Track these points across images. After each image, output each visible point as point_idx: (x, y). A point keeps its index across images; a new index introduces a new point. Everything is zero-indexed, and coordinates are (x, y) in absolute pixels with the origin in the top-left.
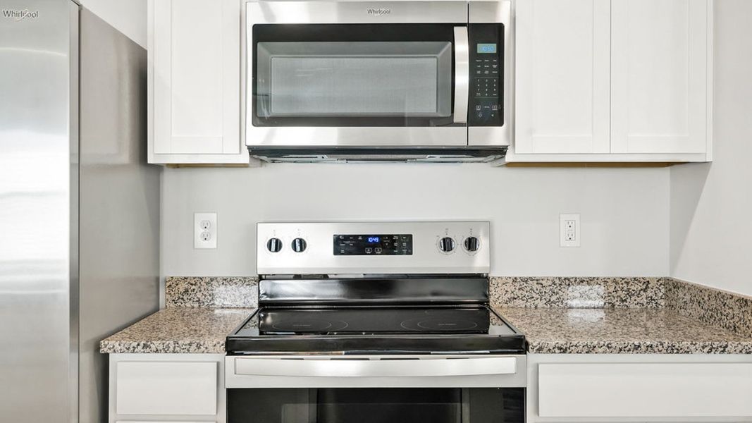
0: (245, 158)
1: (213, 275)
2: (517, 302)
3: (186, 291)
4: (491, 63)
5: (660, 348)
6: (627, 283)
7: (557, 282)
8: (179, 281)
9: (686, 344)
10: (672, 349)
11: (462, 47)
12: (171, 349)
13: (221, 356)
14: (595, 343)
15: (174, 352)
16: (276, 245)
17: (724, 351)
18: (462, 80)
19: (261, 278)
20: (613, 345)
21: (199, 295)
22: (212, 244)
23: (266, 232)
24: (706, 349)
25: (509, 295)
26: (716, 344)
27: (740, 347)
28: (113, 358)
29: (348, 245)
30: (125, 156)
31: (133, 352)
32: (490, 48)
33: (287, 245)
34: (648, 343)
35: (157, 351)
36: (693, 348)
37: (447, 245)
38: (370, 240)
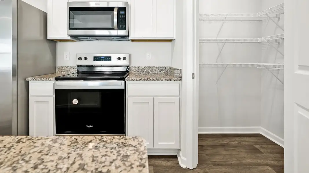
0: (69, 38)
1: (68, 66)
2: (136, 72)
3: (62, 69)
4: (123, 16)
5: (156, 80)
6: (161, 68)
7: (145, 67)
8: (60, 67)
9: (162, 79)
10: (159, 80)
11: (116, 13)
12: (42, 80)
13: (54, 81)
14: (141, 78)
15: (43, 80)
16: (81, 59)
17: (170, 81)
18: (116, 20)
19: (78, 66)
20: (145, 79)
21: (65, 70)
22: (68, 59)
24: (167, 80)
25: (135, 70)
26: (169, 79)
27: (174, 80)
29: (97, 59)
30: (42, 38)
31: (33, 80)
32: (123, 12)
33: (83, 59)
34: (153, 79)
35: (39, 80)
36: (163, 80)
37: (119, 59)
38: (102, 58)
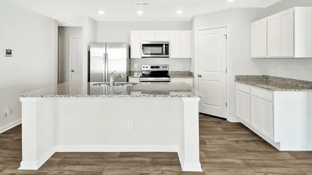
0: (141, 58)
3: (133, 73)
4: (167, 48)
8: (132, 71)
11: (164, 46)
16: (144, 67)
18: (164, 50)
19: (142, 71)
22: (136, 67)
23: (143, 66)
25: (171, 73)
28: (129, 78)
29: (152, 67)
30: (128, 57)
32: (167, 46)
33: (145, 67)
35: (134, 77)
37: (164, 67)
38: (155, 67)
